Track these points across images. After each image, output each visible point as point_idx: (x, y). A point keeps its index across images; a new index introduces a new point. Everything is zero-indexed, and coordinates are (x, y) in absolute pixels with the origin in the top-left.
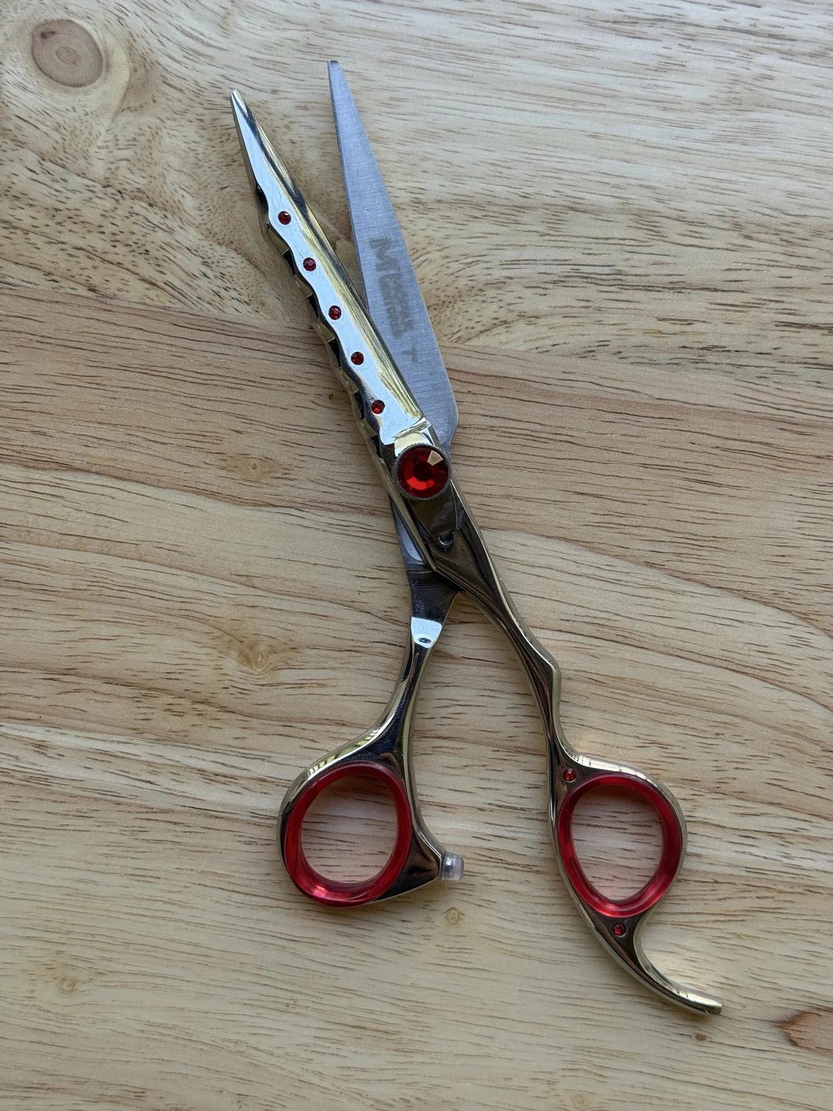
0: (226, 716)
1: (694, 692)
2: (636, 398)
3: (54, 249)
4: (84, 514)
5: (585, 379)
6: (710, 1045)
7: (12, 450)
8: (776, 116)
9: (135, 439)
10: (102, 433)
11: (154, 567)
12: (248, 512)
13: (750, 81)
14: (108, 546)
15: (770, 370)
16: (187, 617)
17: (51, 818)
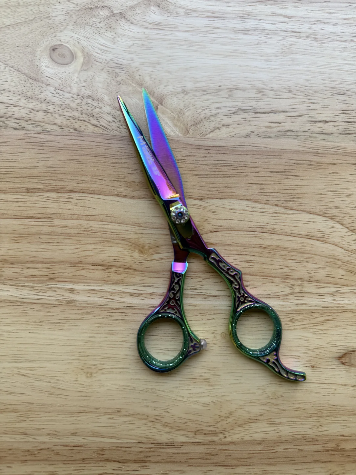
0: (136, 273)
1: (297, 247)
2: (265, 149)
3: (62, 118)
4: (79, 207)
5: (247, 144)
6: (316, 369)
7: (52, 187)
8: (298, 56)
9: (95, 179)
10: (83, 178)
11: (106, 223)
12: (137, 201)
13: (288, 46)
14: (88, 218)
15: (308, 137)
16: (119, 239)
17: (77, 316)
